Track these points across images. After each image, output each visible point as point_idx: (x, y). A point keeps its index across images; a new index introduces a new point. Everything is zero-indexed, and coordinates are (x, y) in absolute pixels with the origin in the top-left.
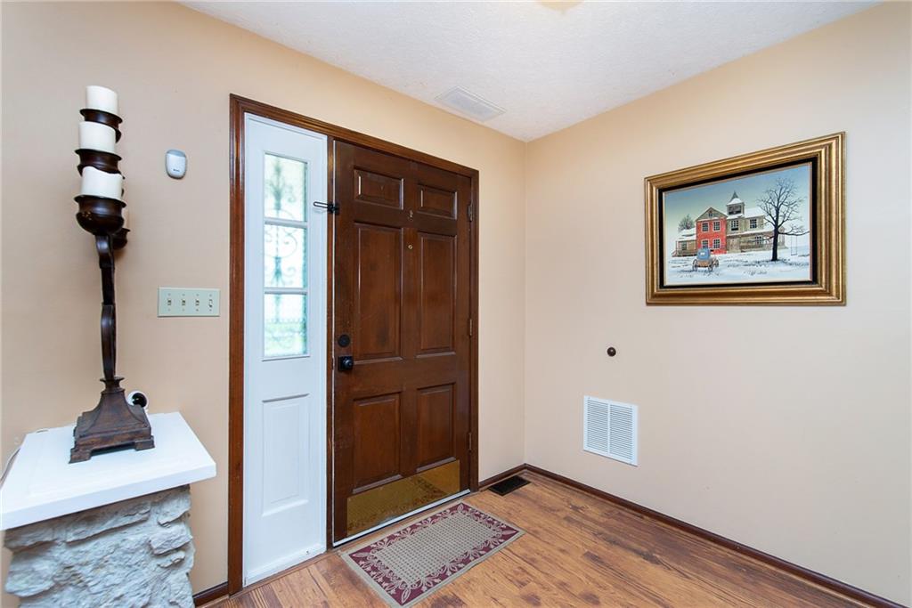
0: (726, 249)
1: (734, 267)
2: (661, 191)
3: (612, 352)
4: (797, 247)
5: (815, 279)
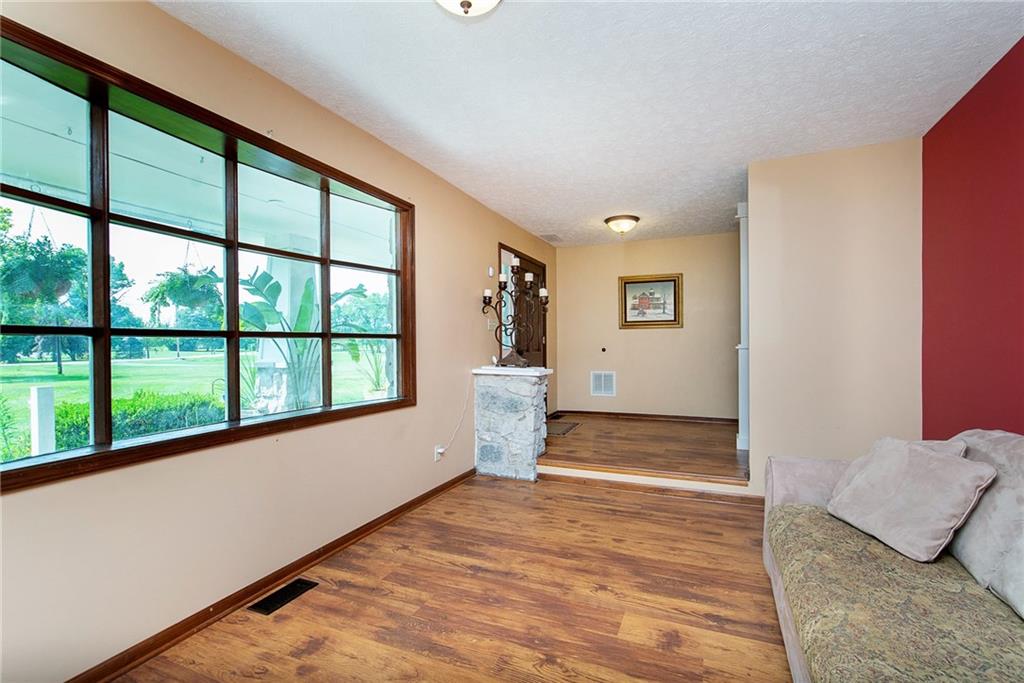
0: (649, 308)
1: (652, 314)
2: (626, 283)
3: (604, 350)
4: (670, 307)
5: (675, 320)
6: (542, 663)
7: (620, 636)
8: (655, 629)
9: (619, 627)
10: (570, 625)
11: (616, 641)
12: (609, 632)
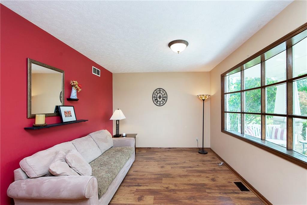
6: (168, 187)
7: (153, 196)
8: (145, 200)
9: (154, 199)
10: (166, 196)
11: (154, 195)
12: (156, 197)
